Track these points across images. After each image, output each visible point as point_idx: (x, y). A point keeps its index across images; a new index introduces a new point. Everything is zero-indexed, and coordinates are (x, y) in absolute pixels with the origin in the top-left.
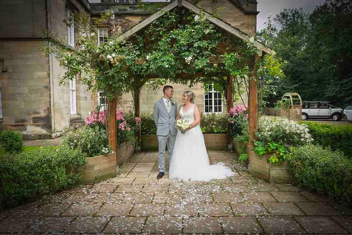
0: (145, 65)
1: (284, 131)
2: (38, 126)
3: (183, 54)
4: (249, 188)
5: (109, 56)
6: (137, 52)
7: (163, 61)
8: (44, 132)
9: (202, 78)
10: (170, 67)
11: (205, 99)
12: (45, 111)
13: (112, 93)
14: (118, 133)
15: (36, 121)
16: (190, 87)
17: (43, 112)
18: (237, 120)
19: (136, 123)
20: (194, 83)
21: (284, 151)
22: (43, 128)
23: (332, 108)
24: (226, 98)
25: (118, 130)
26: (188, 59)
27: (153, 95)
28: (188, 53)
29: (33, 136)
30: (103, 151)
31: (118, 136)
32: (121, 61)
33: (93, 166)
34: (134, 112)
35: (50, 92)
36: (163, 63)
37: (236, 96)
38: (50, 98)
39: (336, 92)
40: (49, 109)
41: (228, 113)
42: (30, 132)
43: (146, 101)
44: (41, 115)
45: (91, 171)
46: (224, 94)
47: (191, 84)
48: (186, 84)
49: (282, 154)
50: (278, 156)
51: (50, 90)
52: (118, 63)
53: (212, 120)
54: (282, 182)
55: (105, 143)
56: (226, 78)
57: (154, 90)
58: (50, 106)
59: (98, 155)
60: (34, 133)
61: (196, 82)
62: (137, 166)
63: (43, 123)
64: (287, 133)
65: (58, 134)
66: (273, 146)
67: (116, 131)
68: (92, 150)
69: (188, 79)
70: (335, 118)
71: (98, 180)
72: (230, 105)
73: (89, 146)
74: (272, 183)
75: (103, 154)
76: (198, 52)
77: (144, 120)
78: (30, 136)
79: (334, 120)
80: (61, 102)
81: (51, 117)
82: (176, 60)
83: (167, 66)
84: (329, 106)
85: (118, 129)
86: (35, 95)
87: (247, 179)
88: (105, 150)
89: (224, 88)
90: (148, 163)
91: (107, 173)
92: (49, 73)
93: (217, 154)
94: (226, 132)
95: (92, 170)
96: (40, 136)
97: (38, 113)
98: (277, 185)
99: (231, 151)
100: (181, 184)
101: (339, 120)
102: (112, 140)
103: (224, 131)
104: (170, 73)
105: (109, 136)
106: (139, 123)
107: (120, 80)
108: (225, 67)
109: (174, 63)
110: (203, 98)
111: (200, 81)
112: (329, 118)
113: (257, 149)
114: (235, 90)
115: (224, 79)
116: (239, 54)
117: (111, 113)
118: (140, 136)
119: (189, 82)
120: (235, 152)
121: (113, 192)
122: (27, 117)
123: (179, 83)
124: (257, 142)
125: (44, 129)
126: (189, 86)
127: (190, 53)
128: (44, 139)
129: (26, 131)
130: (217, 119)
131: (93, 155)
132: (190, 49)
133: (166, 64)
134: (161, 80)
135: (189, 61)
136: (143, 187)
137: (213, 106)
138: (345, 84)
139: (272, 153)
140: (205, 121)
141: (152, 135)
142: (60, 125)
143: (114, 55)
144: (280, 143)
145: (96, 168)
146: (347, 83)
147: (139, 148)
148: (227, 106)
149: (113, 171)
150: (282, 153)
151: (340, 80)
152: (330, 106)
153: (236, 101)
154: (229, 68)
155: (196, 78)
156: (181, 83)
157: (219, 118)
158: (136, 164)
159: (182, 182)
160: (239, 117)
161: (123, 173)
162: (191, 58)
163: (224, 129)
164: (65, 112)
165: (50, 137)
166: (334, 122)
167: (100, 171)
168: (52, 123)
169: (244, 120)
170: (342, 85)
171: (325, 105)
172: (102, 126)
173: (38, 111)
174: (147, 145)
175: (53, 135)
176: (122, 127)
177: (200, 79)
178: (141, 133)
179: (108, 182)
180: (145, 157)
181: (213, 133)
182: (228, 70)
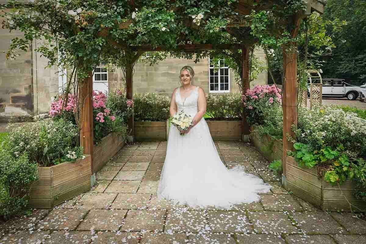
0: (132, 29)
1: (348, 132)
2: (18, 106)
3: (189, 10)
4: (293, 224)
5: (71, 12)
6: (120, 8)
7: (158, 21)
8: (24, 113)
9: (211, 51)
10: (168, 30)
11: (210, 76)
12: (26, 89)
13: (84, 70)
14: (94, 127)
15: (16, 100)
16: (196, 63)
17: (23, 90)
18: (258, 105)
19: (127, 107)
20: (201, 57)
21: (348, 164)
22: (23, 109)
23: (347, 85)
24: (241, 77)
25: (95, 123)
26: (197, 18)
27: (153, 72)
28: (196, 9)
29: (12, 118)
30: (68, 156)
31: (95, 131)
32: (91, 20)
33: (52, 180)
34: (125, 94)
35: (32, 67)
36: (158, 24)
37: (253, 74)
38: (32, 74)
39: (350, 68)
40: (31, 87)
41: (243, 95)
42: (9, 114)
43: (145, 78)
44: (21, 94)
45: (48, 188)
46: (239, 71)
47: (197, 58)
48: (191, 58)
49: (345, 169)
50: (337, 171)
51: (32, 65)
52: (85, 23)
53: (223, 103)
54: (342, 210)
55: (74, 143)
56: (240, 51)
57: (150, 65)
58: (32, 82)
59: (61, 162)
60: (13, 115)
61: (202, 56)
62: (124, 168)
63: (23, 104)
64: (352, 134)
65: (42, 115)
66: (329, 154)
67: (93, 124)
68: (51, 155)
69: (193, 52)
70: (351, 96)
71: (59, 200)
72: (245, 85)
73: (46, 149)
74: (326, 211)
75: (69, 160)
76: (212, 7)
77: (137, 102)
78: (8, 118)
79: (349, 100)
80: (47, 79)
81: (33, 95)
82: (177, 20)
83: (164, 29)
84: (343, 84)
85: (95, 120)
86: (15, 71)
87: (284, 200)
88: (71, 155)
89: (239, 64)
90: (140, 164)
91: (75, 187)
92: (32, 45)
93: (230, 148)
94: (240, 119)
95: (50, 187)
96: (20, 118)
97: (18, 92)
98: (336, 216)
99: (248, 143)
100: (185, 210)
101: (354, 99)
102: (85, 137)
103: (237, 116)
104: (169, 41)
105: (81, 131)
106: (131, 107)
107: (95, 51)
108: (250, 32)
109: (175, 25)
110: (208, 75)
111: (209, 54)
112: (344, 97)
113: (299, 155)
114: (253, 66)
115: (239, 52)
116: (273, 12)
117: (84, 99)
118: (133, 122)
119: (194, 56)
120: (254, 146)
121: (75, 230)
122: (5, 96)
123: (182, 57)
124: (298, 144)
125: (26, 111)
126: (194, 61)
127: (200, 9)
128: (24, 121)
129: (3, 113)
130: (230, 102)
131: (54, 161)
132: (200, 3)
133: (162, 25)
134: (160, 54)
135: (198, 20)
136: (125, 217)
137: (219, 83)
138: (361, 60)
139: (327, 164)
140: (214, 105)
141: (147, 121)
142: (45, 105)
143: (79, 10)
144: (339, 149)
145: (56, 183)
146: (362, 59)
147: (131, 138)
148: (241, 86)
149: (85, 183)
150: (346, 166)
151: (354, 55)
152: (345, 84)
153: (253, 80)
154: (257, 33)
155: (203, 51)
156: (185, 58)
157: (232, 101)
158: (123, 164)
159: (186, 206)
160: (260, 101)
161: (101, 183)
162: (202, 16)
163: (238, 114)
164: (51, 90)
165: (32, 120)
166: (351, 102)
167: (62, 186)
168: (34, 103)
169: (267, 105)
170: (357, 61)
171: (339, 83)
172: (71, 117)
173: (18, 89)
174: (141, 133)
175: (35, 117)
176: (100, 118)
177: (208, 53)
178: (134, 119)
179: (75, 204)
180: (138, 152)
181: (224, 119)
182: (255, 36)
